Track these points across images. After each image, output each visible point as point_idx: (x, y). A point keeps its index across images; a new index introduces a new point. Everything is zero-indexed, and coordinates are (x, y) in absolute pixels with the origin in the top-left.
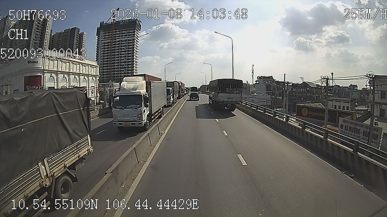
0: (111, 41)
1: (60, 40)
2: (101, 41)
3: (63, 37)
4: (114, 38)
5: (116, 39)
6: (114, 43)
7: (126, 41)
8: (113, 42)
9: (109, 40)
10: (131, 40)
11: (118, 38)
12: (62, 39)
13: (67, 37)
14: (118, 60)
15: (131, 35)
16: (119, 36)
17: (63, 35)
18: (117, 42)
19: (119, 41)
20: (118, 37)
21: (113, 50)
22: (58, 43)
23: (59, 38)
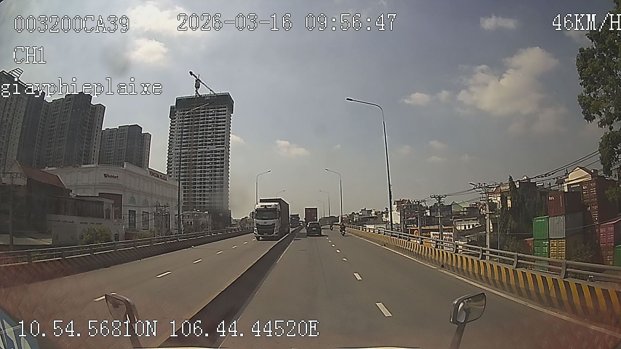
0: (190, 151)
1: (112, 141)
2: (176, 149)
3: (116, 137)
4: (194, 147)
5: (197, 149)
6: (194, 155)
7: (212, 152)
8: (193, 153)
9: (187, 149)
10: (219, 152)
11: (199, 148)
12: (116, 140)
13: (124, 138)
14: (201, 179)
15: (219, 144)
16: (202, 145)
17: (117, 133)
18: (199, 153)
19: (202, 152)
20: (199, 145)
21: (193, 164)
22: (109, 145)
23: (111, 137)
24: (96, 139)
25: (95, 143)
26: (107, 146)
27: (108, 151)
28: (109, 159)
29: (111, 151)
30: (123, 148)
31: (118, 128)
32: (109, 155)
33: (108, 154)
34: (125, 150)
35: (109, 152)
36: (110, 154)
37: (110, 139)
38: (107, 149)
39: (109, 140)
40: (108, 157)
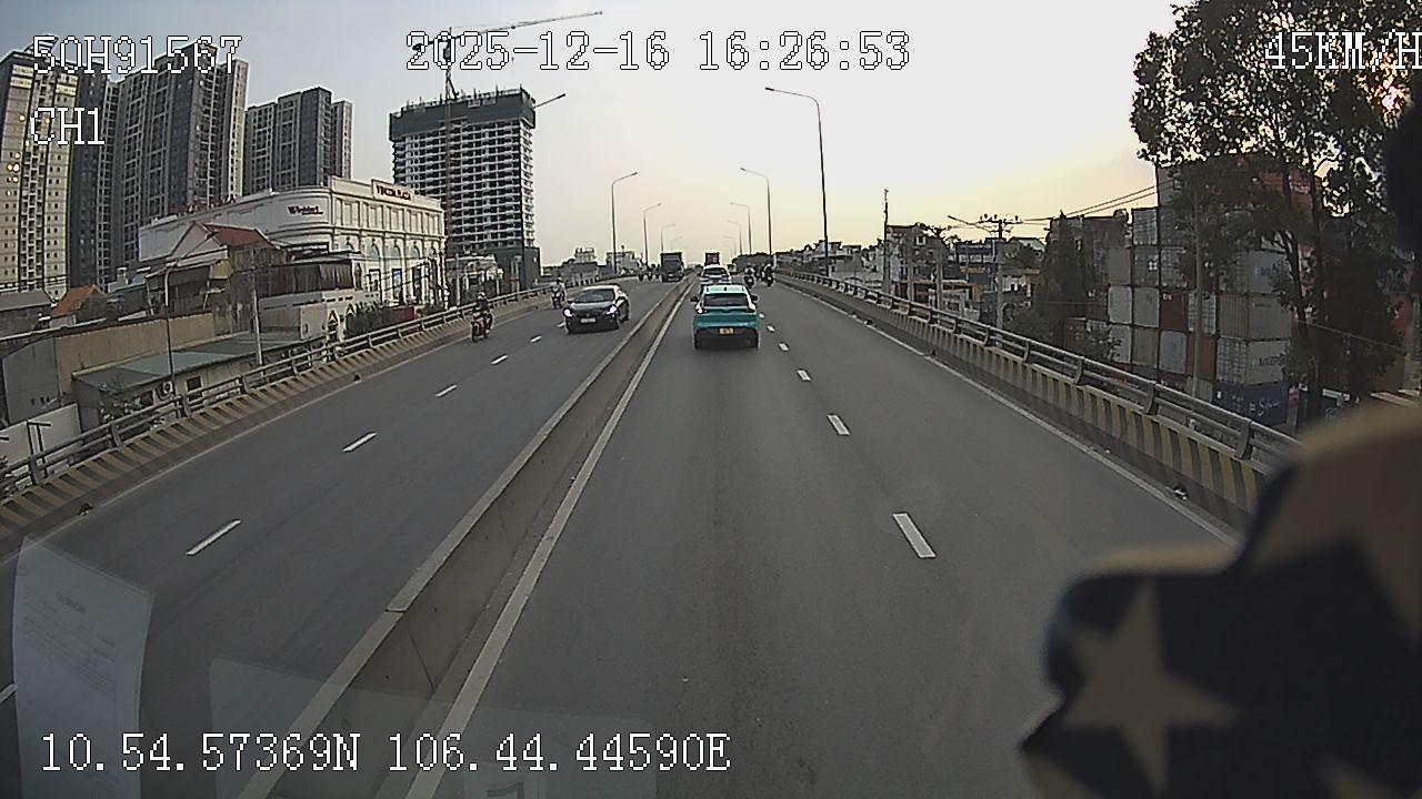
1: (264, 132)
3: (275, 120)
12: (274, 127)
13: (292, 121)
17: (275, 113)
22: (259, 139)
23: (262, 123)
24: (234, 137)
25: (233, 144)
26: (255, 145)
27: (258, 154)
28: (261, 171)
29: (264, 153)
30: (292, 142)
31: (276, 102)
32: (261, 164)
33: (258, 160)
34: (297, 146)
35: (261, 157)
36: (264, 159)
37: (259, 127)
38: (256, 151)
39: (257, 131)
40: (258, 167)
